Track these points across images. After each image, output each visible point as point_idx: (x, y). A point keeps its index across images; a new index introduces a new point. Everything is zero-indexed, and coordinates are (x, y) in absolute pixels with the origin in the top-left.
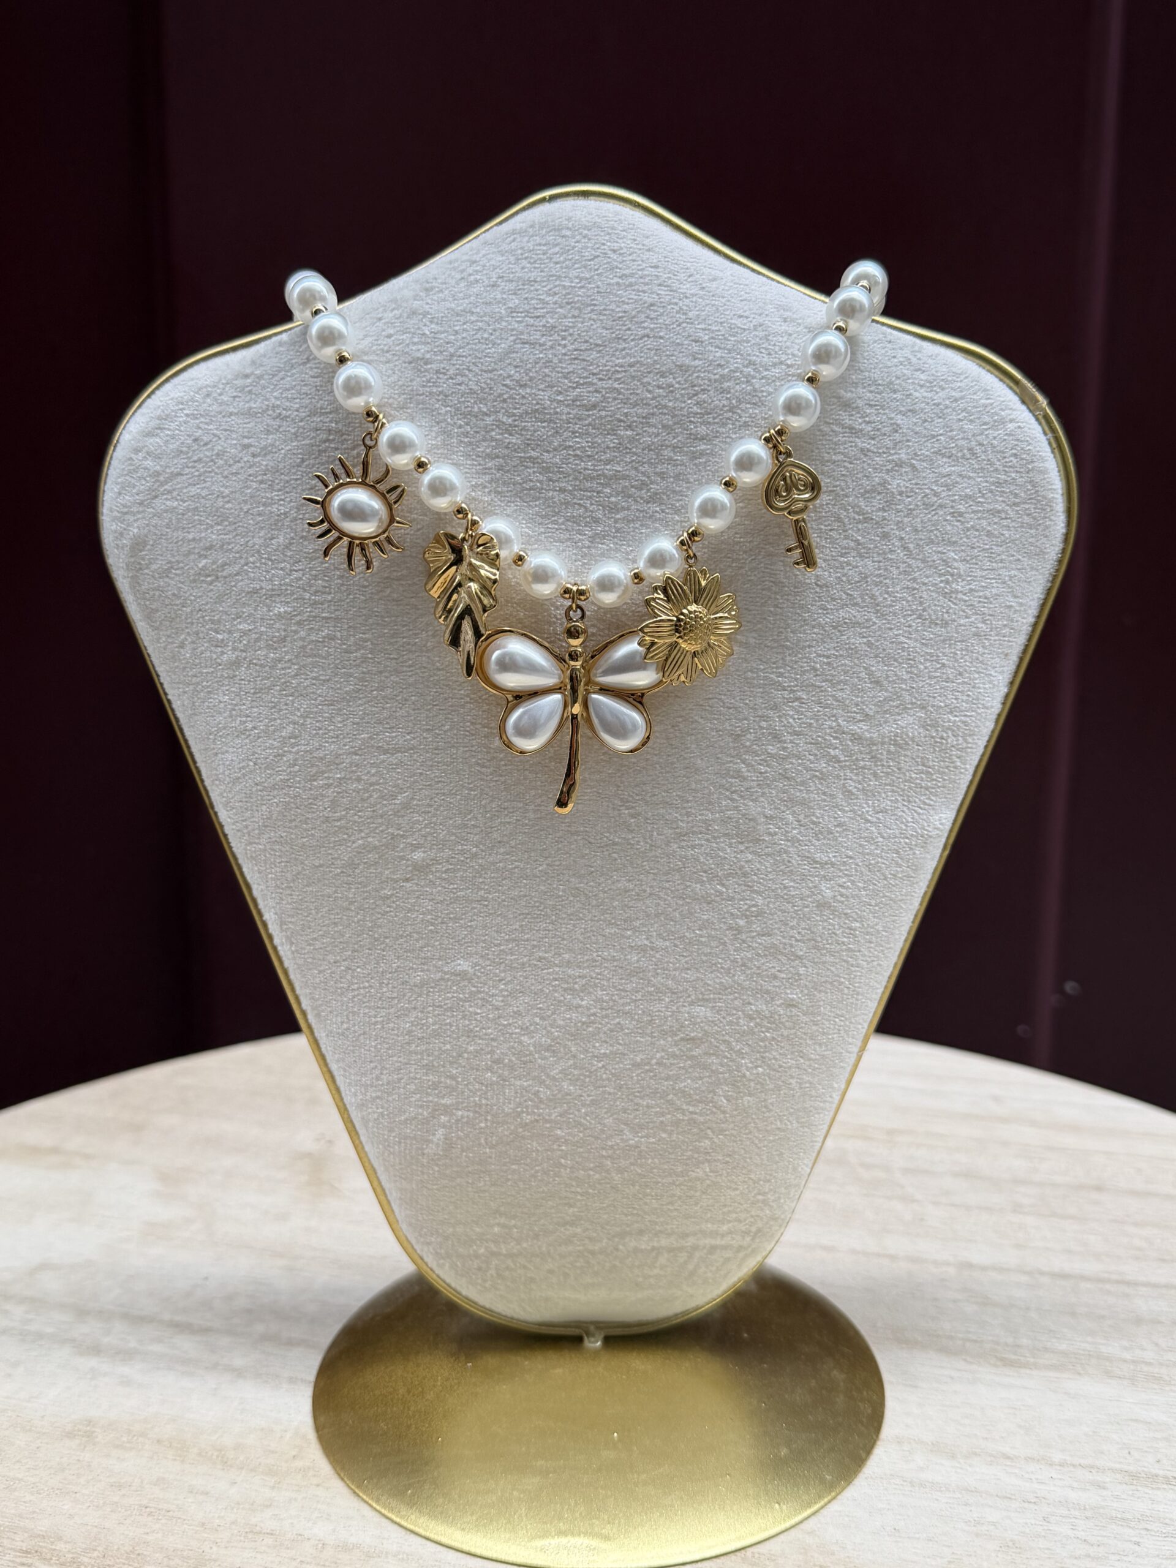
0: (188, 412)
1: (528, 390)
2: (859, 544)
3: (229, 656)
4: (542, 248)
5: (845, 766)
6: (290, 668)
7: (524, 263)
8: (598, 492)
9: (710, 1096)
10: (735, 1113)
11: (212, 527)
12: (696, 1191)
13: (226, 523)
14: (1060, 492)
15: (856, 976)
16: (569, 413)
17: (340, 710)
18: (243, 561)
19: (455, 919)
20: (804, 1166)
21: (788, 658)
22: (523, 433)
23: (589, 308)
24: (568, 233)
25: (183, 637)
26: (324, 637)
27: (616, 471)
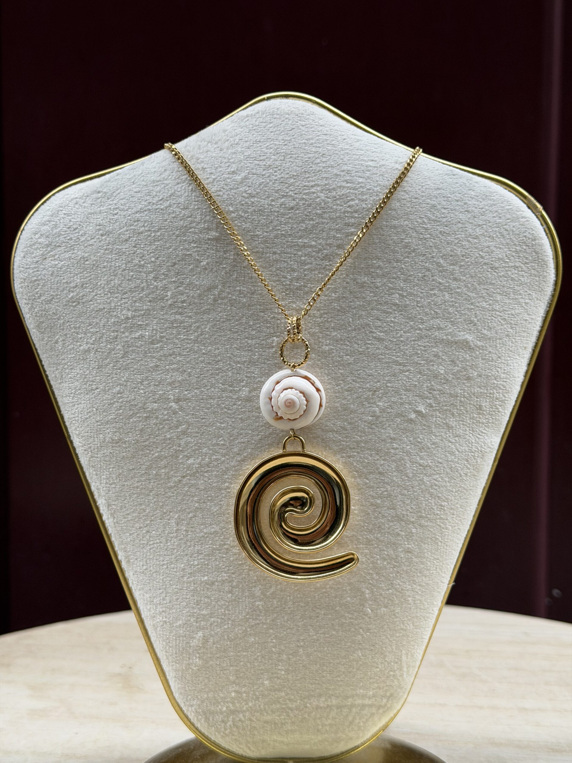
0: (66, 212)
1: (256, 199)
2: (440, 284)
3: (85, 347)
4: (263, 124)
5: (436, 410)
6: (118, 353)
7: (254, 132)
8: (294, 255)
9: (361, 607)
10: (376, 618)
11: (77, 275)
12: (353, 669)
13: (85, 272)
14: (552, 257)
15: (445, 535)
16: (278, 212)
17: (147, 377)
18: (94, 294)
19: (211, 501)
20: (418, 654)
21: (402, 348)
22: (253, 222)
23: (289, 156)
24: (278, 116)
25: (58, 337)
26: (139, 336)
27: (305, 243)
